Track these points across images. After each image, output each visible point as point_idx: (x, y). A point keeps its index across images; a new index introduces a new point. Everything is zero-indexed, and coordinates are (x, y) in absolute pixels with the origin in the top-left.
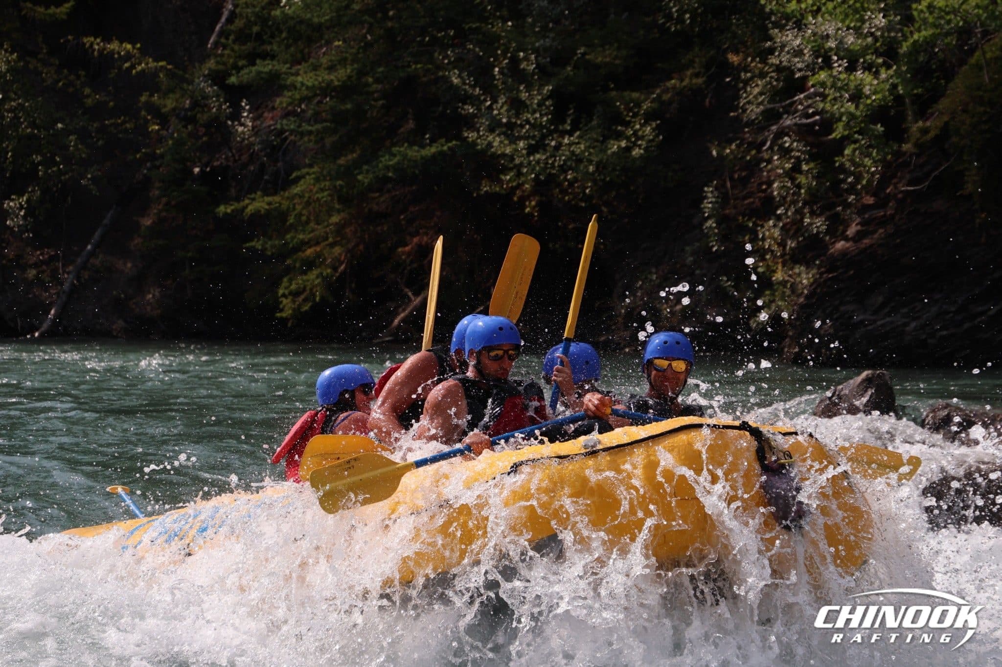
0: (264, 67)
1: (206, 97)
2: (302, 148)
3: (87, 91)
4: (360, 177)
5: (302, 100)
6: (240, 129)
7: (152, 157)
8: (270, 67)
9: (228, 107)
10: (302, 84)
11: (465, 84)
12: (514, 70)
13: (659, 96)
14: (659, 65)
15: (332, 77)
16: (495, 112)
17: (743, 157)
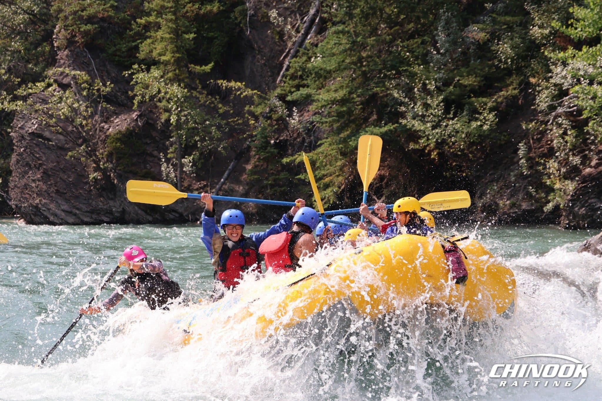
0: (304, 91)
1: (276, 107)
2: (323, 130)
3: (220, 106)
4: (351, 143)
5: (322, 106)
6: (293, 121)
7: (251, 136)
8: (307, 91)
9: (287, 111)
10: (322, 99)
11: (401, 97)
12: (424, 88)
13: (496, 100)
14: (496, 84)
15: (337, 95)
16: (416, 110)
17: (538, 129)
